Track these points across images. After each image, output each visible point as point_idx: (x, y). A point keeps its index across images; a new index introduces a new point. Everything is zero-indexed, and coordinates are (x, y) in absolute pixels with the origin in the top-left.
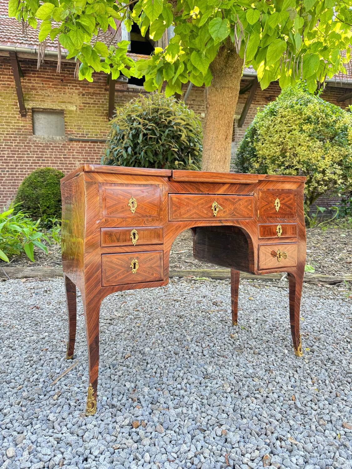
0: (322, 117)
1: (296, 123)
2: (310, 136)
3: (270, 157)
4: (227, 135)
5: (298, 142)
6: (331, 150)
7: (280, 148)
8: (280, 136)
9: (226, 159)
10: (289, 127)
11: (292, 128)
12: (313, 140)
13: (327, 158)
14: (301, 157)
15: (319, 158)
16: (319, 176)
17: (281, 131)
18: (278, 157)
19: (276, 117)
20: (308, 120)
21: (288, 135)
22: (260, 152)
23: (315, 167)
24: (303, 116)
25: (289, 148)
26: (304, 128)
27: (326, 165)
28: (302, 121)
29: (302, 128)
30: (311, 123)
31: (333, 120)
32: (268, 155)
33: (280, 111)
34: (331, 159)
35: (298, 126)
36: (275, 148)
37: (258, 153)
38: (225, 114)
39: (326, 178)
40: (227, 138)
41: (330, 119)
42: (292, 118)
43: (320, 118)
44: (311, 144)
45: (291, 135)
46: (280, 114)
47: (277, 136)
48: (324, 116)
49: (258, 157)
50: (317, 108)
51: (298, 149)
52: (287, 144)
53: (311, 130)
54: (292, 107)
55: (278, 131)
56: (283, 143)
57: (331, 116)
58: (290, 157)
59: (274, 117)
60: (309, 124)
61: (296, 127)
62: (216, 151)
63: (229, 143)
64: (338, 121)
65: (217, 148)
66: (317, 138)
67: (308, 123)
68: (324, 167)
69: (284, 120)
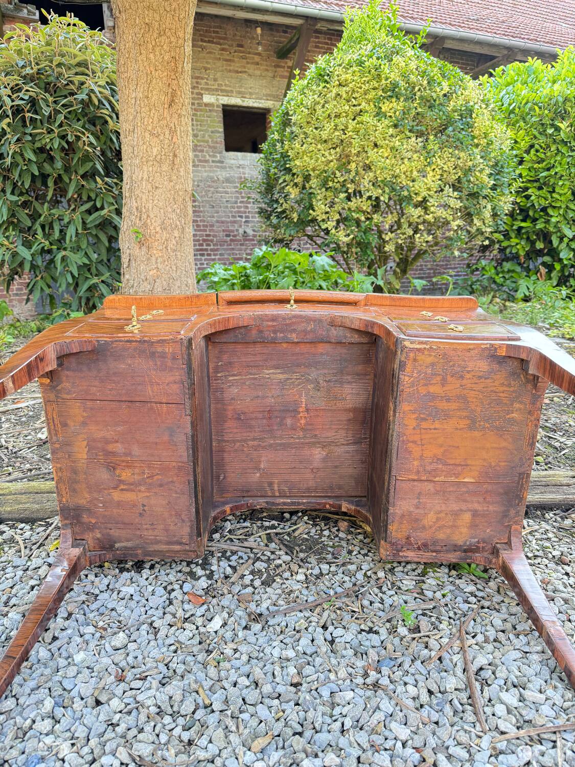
0: (421, 85)
1: (369, 96)
2: (396, 126)
3: (317, 172)
4: (174, 95)
5: (372, 138)
6: (439, 157)
7: (336, 153)
8: (336, 126)
9: (175, 156)
10: (354, 106)
11: (361, 107)
12: (403, 136)
13: (431, 173)
14: (378, 172)
15: (415, 174)
16: (415, 213)
17: (338, 116)
18: (334, 173)
19: (328, 86)
20: (393, 92)
21: (352, 125)
22: (298, 162)
23: (406, 193)
24: (383, 82)
25: (354, 152)
26: (383, 110)
27: (429, 189)
28: (380, 93)
29: (380, 108)
30: (398, 99)
31: (443, 92)
32: (314, 170)
33: (337, 73)
34: (439, 177)
35: (371, 104)
36: (327, 154)
37: (292, 163)
38: (160, 35)
39: (429, 218)
40: (173, 101)
41: (438, 90)
42: (361, 88)
43: (417, 89)
44: (397, 143)
45: (358, 123)
46: (336, 78)
47: (328, 127)
48: (425, 82)
49: (294, 175)
50: (413, 65)
51: (372, 154)
52: (351, 143)
53: (397, 113)
54: (361, 63)
55: (333, 115)
56: (342, 141)
57: (439, 84)
58: (357, 173)
59: (324, 85)
60: (394, 100)
61: (367, 108)
62: (147, 135)
63: (180, 116)
64: (454, 95)
65: (150, 128)
66: (410, 131)
67: (392, 97)
68: (424, 193)
69: (343, 91)
